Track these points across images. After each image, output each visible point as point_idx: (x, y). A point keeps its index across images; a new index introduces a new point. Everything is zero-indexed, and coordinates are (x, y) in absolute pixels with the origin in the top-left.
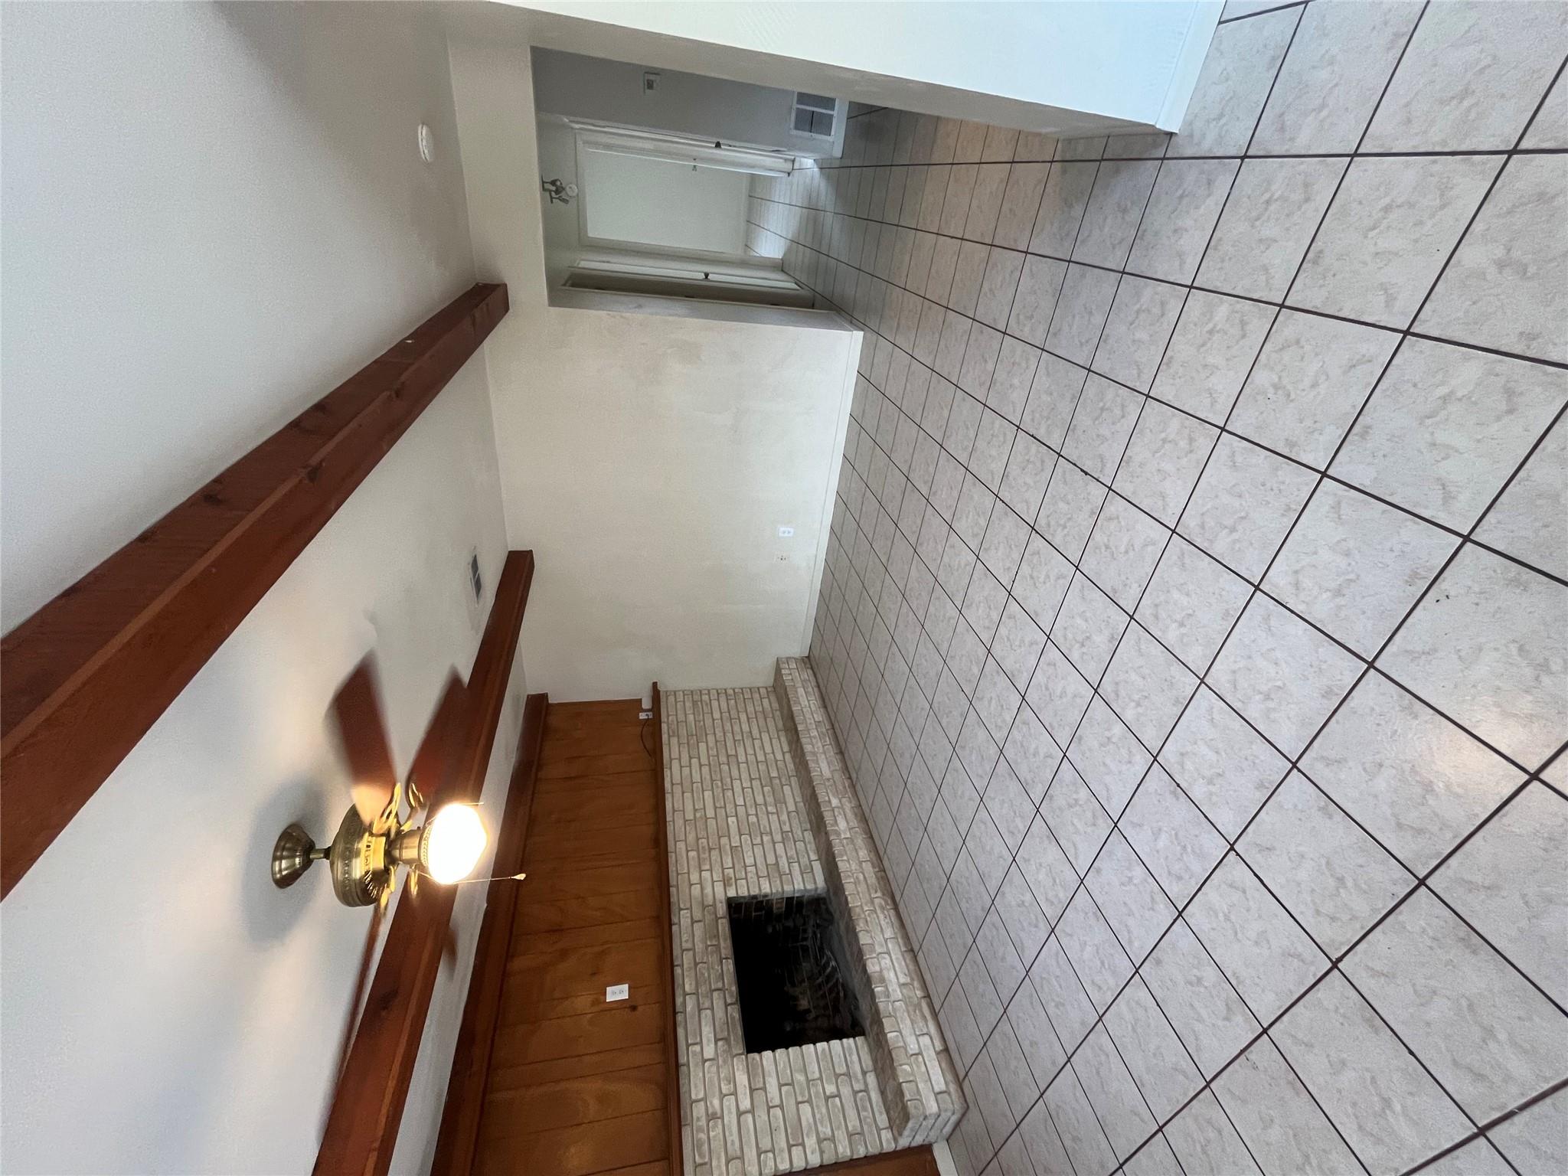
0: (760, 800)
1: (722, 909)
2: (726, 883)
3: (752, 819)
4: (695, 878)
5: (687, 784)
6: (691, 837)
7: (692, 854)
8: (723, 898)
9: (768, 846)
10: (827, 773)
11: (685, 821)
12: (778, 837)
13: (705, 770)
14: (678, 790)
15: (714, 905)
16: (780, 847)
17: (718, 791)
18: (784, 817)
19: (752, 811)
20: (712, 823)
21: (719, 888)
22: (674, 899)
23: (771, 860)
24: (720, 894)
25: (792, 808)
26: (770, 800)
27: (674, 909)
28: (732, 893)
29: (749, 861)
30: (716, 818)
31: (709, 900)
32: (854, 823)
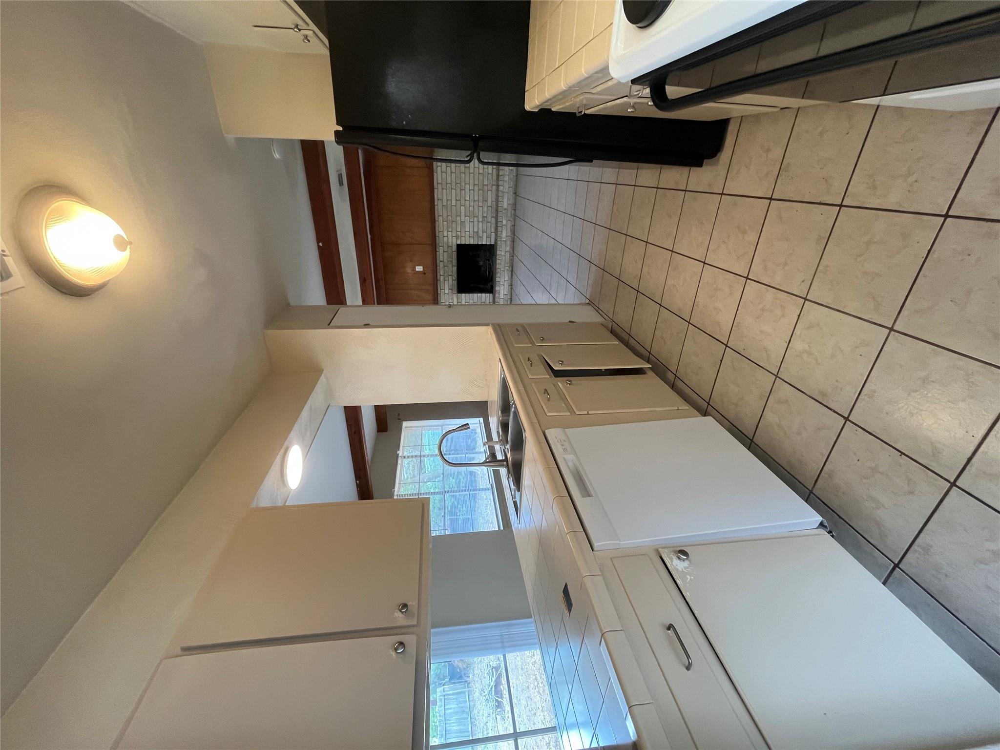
0: (476, 198)
1: (455, 248)
2: (457, 237)
3: (471, 208)
4: (445, 234)
5: (444, 183)
6: (445, 214)
7: (445, 223)
8: (455, 244)
9: (476, 223)
10: (505, 206)
11: (443, 206)
12: (481, 219)
13: (453, 175)
14: (440, 187)
15: (452, 247)
16: (480, 224)
17: (458, 190)
18: (485, 209)
19: (472, 204)
20: (454, 208)
21: (454, 239)
22: (437, 242)
23: (476, 230)
24: (454, 242)
25: (489, 204)
26: (481, 198)
27: (437, 246)
28: (459, 242)
29: (467, 229)
30: (456, 206)
31: (450, 244)
32: (509, 234)
